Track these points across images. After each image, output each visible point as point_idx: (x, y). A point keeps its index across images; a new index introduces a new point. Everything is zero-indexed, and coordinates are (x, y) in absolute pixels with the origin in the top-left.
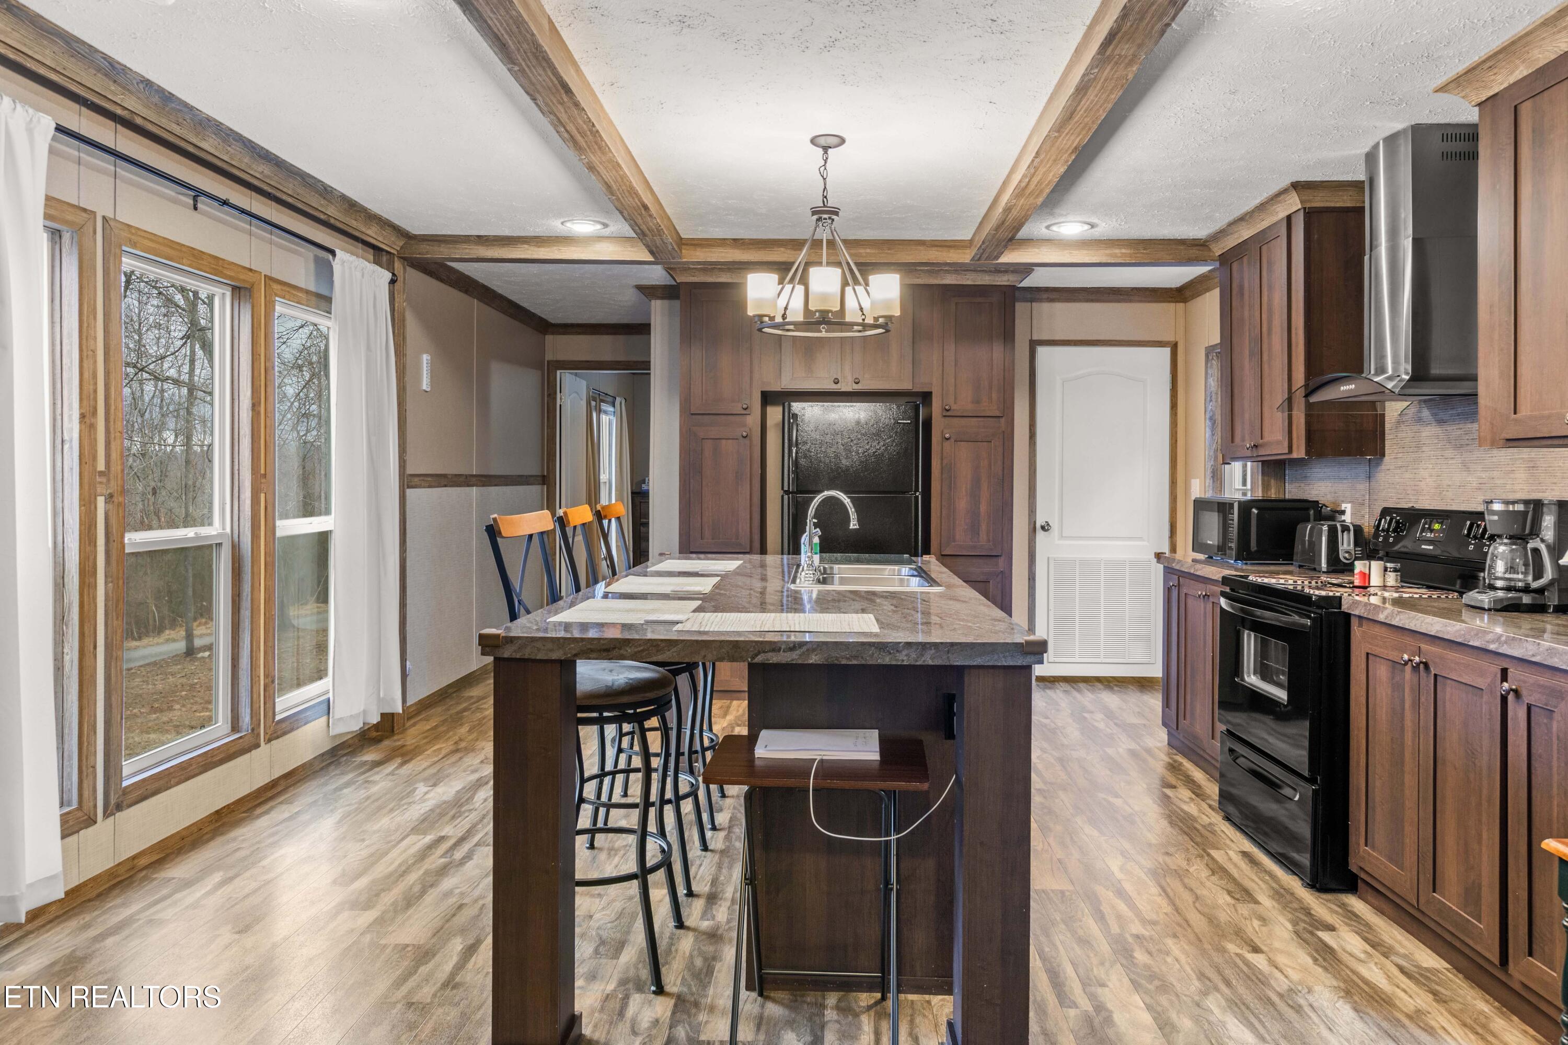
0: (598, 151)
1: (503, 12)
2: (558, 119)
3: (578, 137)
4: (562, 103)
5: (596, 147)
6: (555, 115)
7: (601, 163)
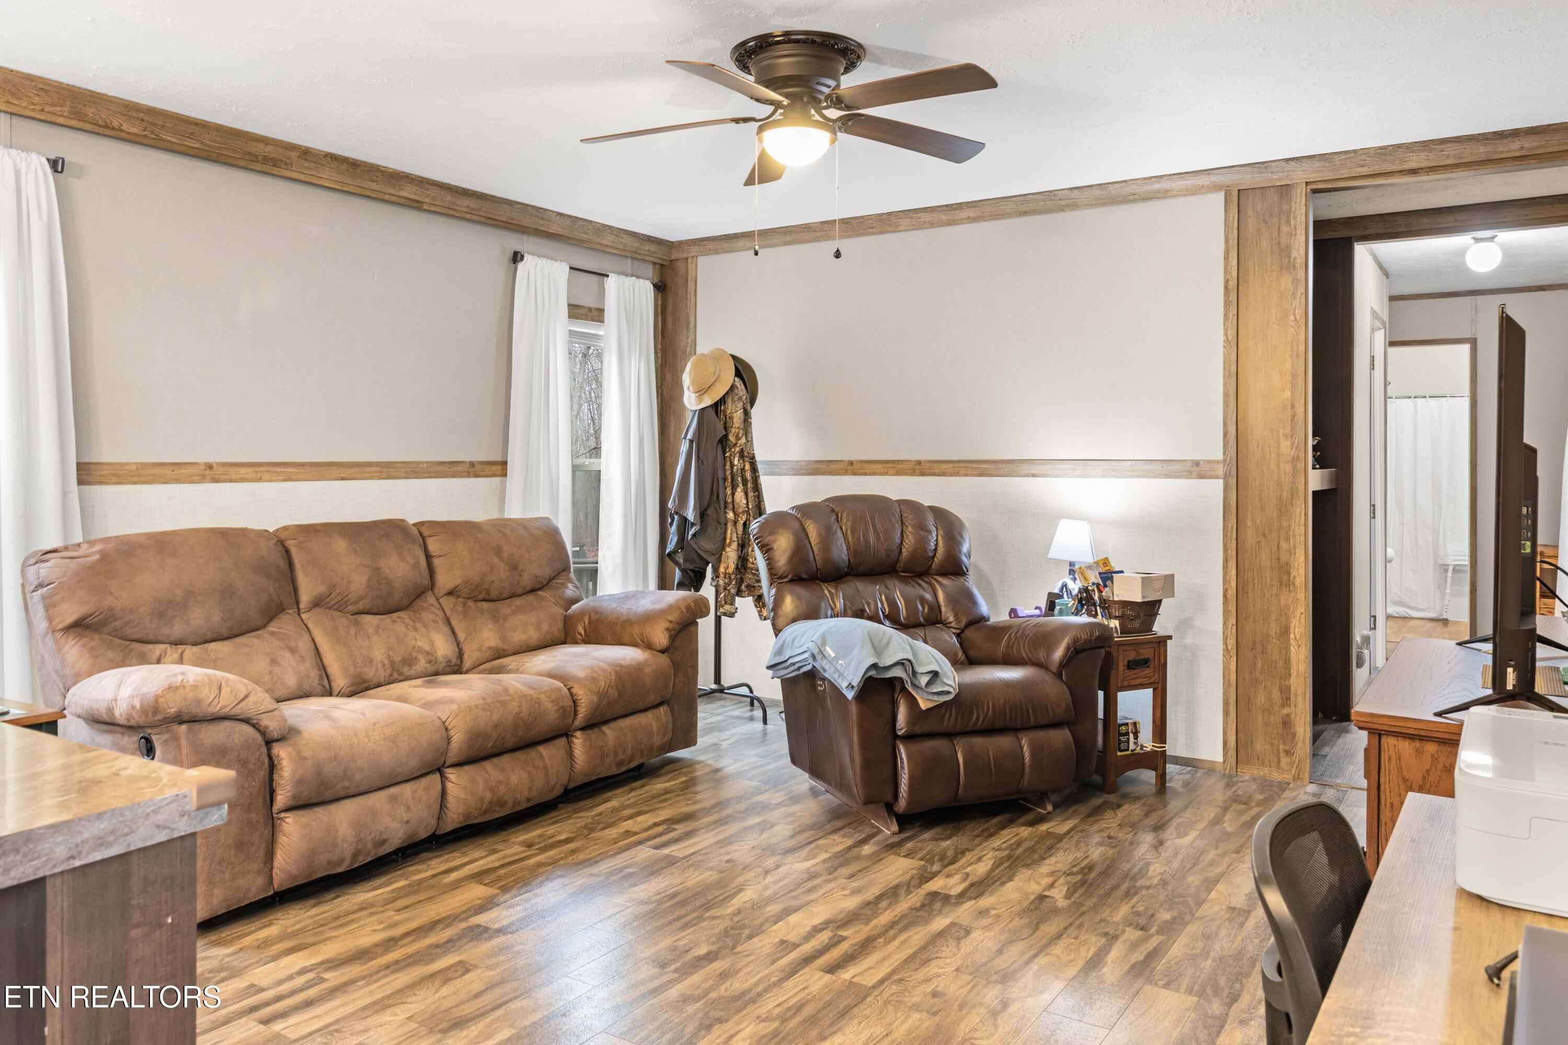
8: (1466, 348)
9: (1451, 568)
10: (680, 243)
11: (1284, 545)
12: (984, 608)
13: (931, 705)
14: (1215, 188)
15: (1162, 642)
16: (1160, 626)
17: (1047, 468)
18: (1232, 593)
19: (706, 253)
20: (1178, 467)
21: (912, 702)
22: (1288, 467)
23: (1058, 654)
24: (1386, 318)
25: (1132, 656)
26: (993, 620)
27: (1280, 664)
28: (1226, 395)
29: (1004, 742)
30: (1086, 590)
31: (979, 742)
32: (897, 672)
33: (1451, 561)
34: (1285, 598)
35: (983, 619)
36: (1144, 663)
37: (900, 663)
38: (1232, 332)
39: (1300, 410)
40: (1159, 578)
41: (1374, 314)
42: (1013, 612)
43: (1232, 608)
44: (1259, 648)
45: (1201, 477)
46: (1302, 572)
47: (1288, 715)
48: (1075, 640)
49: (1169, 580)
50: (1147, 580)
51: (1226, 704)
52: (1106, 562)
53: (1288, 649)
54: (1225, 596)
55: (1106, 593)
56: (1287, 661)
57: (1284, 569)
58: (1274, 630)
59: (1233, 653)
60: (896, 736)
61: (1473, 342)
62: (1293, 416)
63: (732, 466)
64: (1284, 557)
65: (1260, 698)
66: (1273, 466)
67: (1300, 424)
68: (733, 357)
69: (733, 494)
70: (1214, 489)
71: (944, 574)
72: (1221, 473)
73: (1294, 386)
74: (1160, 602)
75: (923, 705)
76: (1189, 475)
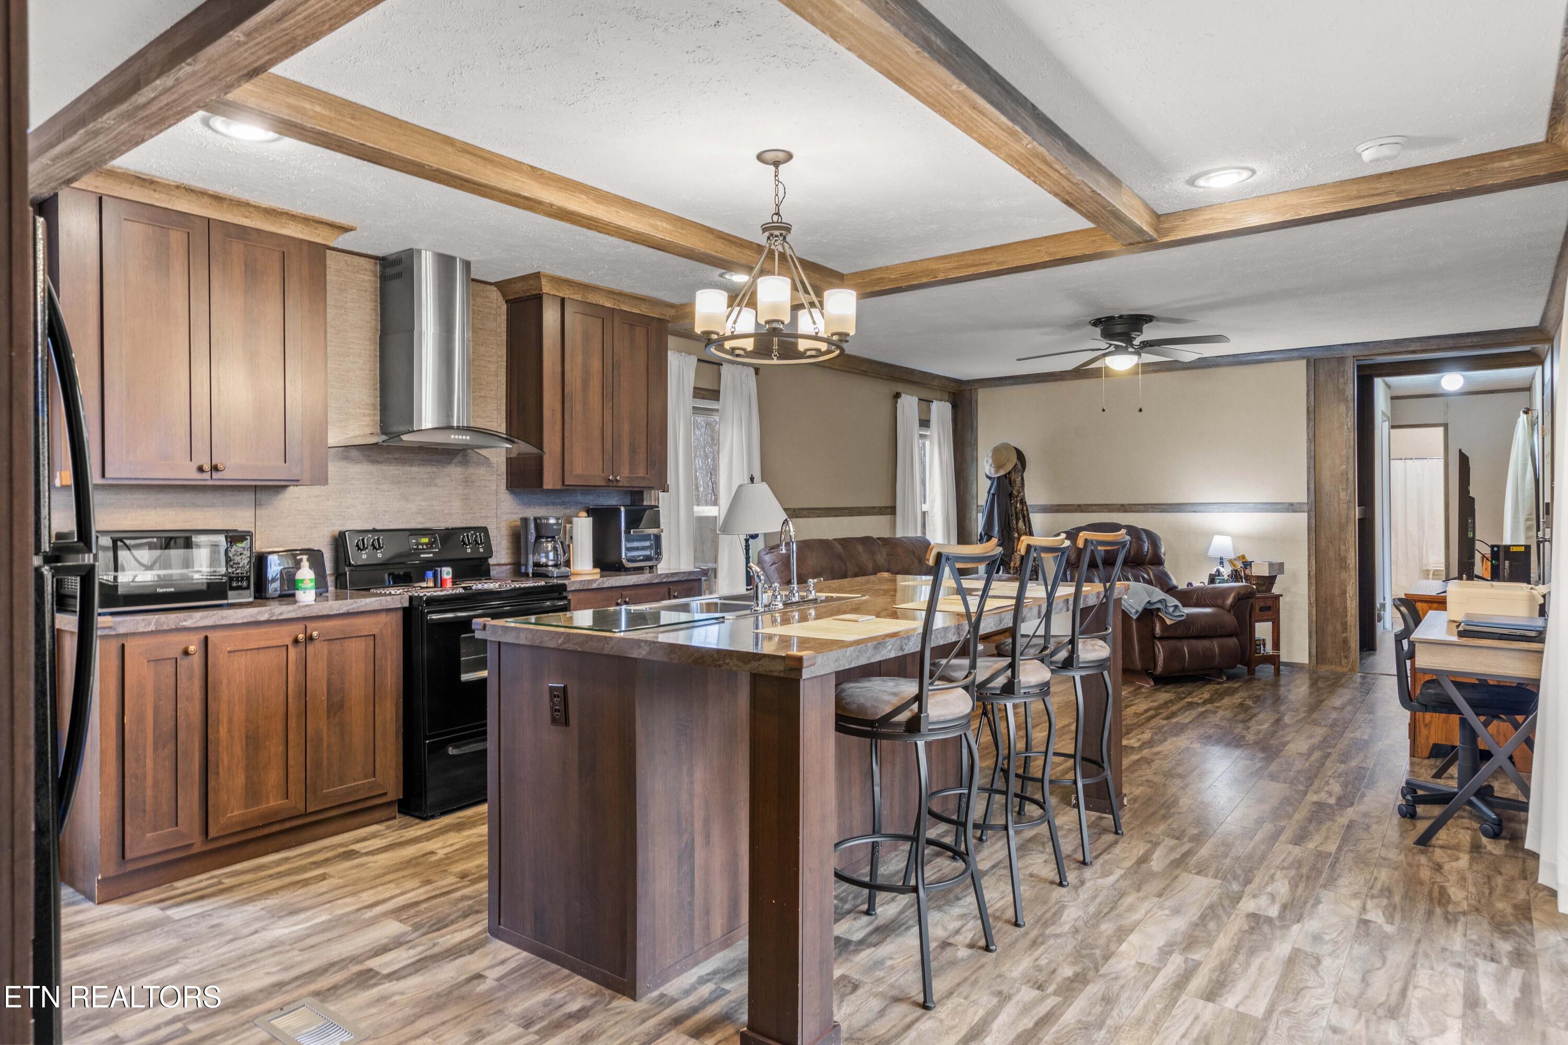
0: (1017, 157)
1: (984, 134)
2: (1069, 181)
3: (1045, 168)
4: (1069, 193)
5: (1022, 162)
6: (1073, 183)
7: (1007, 143)
8: (1441, 429)
9: (1431, 573)
10: (969, 381)
11: (1343, 547)
12: (1175, 582)
13: (1173, 622)
14: (1302, 358)
15: (1277, 597)
16: (1275, 590)
17: (1202, 507)
18: (1313, 573)
19: (984, 386)
20: (1281, 506)
21: (1162, 621)
22: (1345, 506)
23: (1229, 601)
24: (1389, 415)
25: (1262, 604)
26: (1180, 588)
27: (1341, 610)
28: (1309, 468)
29: (1205, 643)
30: (1236, 571)
31: (1194, 642)
32: (1159, 606)
33: (1432, 568)
34: (1344, 575)
35: (1176, 587)
36: (1269, 608)
37: (1160, 601)
38: (1311, 435)
39: (1351, 476)
40: (1276, 564)
41: (1383, 413)
42: (1190, 584)
43: (1314, 581)
44: (1329, 602)
45: (1294, 511)
46: (1353, 561)
47: (1346, 637)
48: (1238, 594)
49: (1281, 566)
50: (1271, 565)
51: (1310, 632)
52: (1243, 557)
53: (1345, 602)
54: (1309, 575)
55: (1248, 572)
56: (1345, 608)
57: (1343, 561)
58: (1337, 592)
59: (1314, 605)
60: (1155, 637)
61: (1446, 426)
62: (1347, 479)
63: (1016, 508)
64: (1342, 554)
65: (1330, 628)
66: (1336, 505)
67: (1351, 484)
68: (1016, 449)
69: (1017, 523)
70: (1302, 519)
71: (1152, 564)
72: (1306, 509)
73: (1348, 463)
74: (1275, 577)
75: (1169, 622)
76: (1287, 511)
